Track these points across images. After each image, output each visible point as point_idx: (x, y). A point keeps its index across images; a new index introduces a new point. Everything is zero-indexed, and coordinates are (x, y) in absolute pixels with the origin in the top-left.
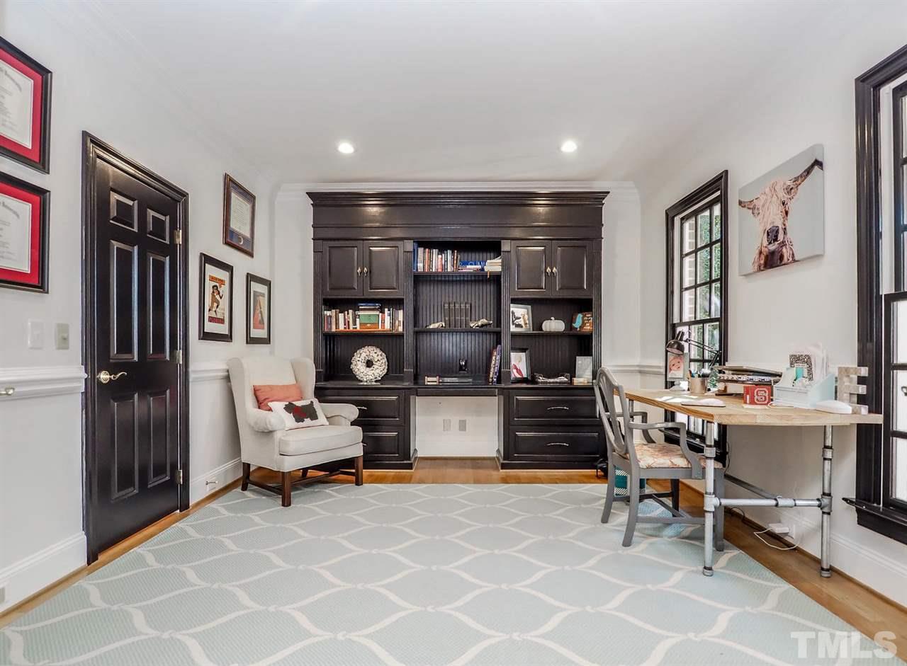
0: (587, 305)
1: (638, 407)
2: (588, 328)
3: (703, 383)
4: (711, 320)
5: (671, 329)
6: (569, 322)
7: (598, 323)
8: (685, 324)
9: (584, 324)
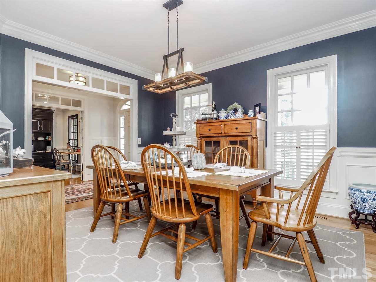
0: (50, 134)
1: (62, 154)
2: (50, 139)
3: (73, 150)
4: (76, 139)
5: (69, 140)
6: (45, 138)
7: (52, 138)
8: (72, 140)
9: (49, 138)
